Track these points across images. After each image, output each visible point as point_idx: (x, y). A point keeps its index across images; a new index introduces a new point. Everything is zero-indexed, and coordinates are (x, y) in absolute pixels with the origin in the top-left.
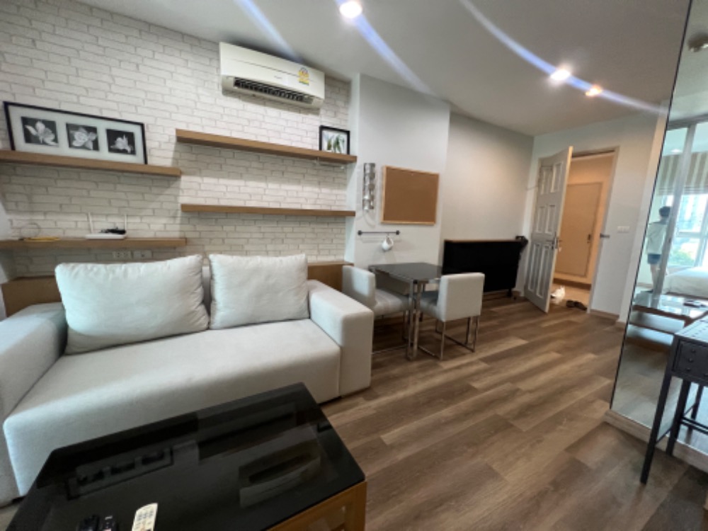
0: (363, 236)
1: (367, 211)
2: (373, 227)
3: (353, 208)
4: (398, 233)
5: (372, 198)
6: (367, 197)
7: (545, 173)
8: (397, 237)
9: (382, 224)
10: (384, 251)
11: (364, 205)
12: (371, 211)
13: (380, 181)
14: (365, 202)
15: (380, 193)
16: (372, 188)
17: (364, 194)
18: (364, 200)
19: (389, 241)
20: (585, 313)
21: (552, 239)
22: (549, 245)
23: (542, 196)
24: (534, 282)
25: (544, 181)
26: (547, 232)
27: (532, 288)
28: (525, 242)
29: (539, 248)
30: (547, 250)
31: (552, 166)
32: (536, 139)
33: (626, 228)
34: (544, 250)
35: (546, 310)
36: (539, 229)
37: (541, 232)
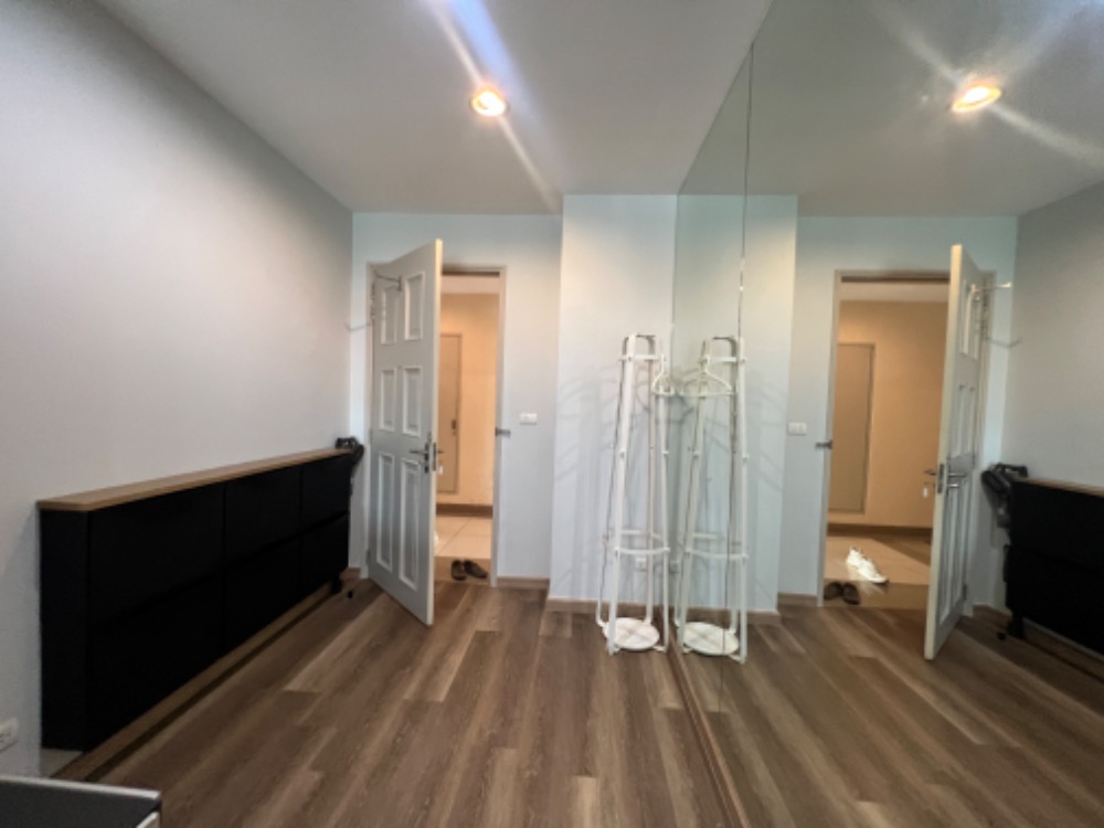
7: (383, 297)
20: (488, 588)
21: (421, 447)
22: (417, 460)
23: (384, 345)
24: (390, 545)
25: (384, 313)
26: (405, 430)
27: (385, 558)
28: (360, 450)
29: (393, 465)
30: (414, 472)
31: (400, 281)
32: (358, 218)
33: (532, 417)
34: (404, 471)
35: (430, 620)
36: (388, 422)
37: (392, 429)
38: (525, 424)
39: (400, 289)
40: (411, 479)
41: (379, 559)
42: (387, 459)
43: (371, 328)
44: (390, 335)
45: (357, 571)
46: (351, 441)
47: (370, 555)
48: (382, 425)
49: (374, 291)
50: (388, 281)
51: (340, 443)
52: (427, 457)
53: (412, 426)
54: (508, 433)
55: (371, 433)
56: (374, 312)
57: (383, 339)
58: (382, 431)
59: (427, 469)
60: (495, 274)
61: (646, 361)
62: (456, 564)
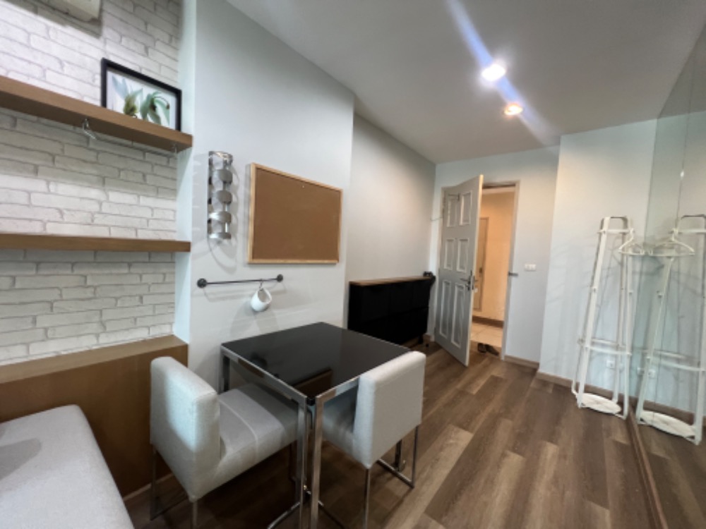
0: (208, 289)
1: (219, 243)
2: (231, 270)
3: (187, 237)
4: (280, 279)
5: (227, 218)
6: (215, 216)
7: (450, 204)
8: (279, 286)
9: (250, 264)
10: (255, 312)
11: (210, 231)
12: (226, 241)
13: (244, 190)
14: (213, 224)
15: (244, 211)
16: (227, 199)
17: (210, 211)
18: (209, 221)
19: (262, 295)
20: (499, 360)
21: (466, 278)
22: (464, 285)
23: (449, 228)
24: (447, 326)
25: (449, 212)
26: (458, 269)
27: (444, 332)
28: (433, 278)
29: (450, 287)
30: (461, 290)
31: (459, 196)
32: (438, 167)
33: (533, 266)
34: (456, 290)
35: (467, 363)
36: (449, 265)
37: (451, 269)
38: (528, 270)
39: (459, 199)
40: (460, 294)
41: (441, 332)
42: (447, 284)
43: (442, 220)
44: (452, 222)
45: (429, 337)
46: (430, 274)
47: (436, 331)
48: (445, 267)
49: (444, 201)
50: (453, 197)
51: (426, 274)
52: (469, 283)
53: (462, 267)
54: (516, 275)
55: (439, 271)
56: (444, 212)
57: (448, 225)
58: (446, 270)
59: (469, 289)
60: (513, 185)
61: (620, 233)
62: (480, 345)
